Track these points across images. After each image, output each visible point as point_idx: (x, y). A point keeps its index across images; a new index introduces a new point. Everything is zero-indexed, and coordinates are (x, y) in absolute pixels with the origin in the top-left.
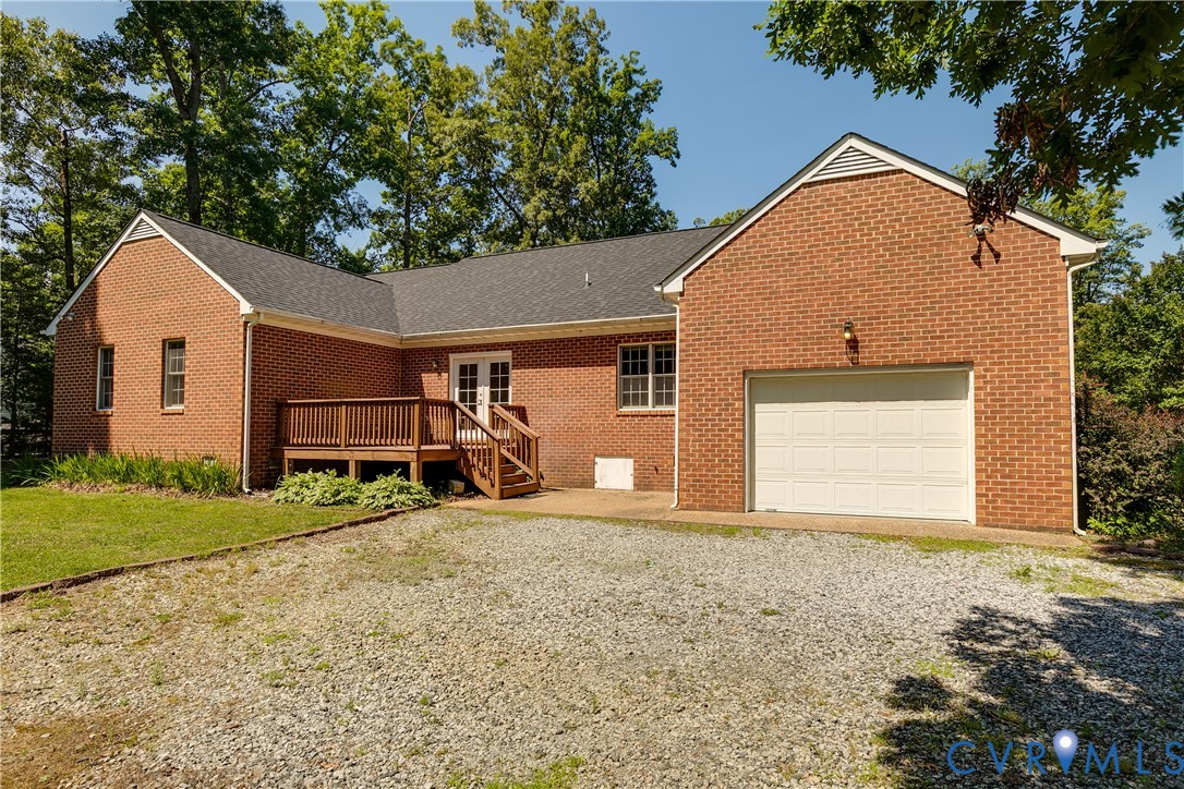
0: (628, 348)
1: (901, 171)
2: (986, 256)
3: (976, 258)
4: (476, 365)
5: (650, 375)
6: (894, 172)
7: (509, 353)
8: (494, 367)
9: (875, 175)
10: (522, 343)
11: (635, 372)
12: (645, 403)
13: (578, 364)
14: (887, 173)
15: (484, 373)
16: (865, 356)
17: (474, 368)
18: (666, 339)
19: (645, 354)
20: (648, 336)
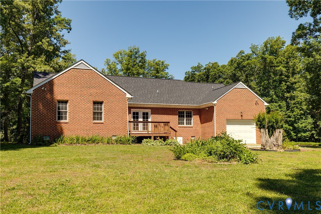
0: (180, 111)
1: (247, 89)
2: (257, 104)
3: (256, 104)
4: (138, 112)
5: (185, 118)
6: (246, 89)
7: (150, 110)
8: (144, 114)
9: (244, 89)
10: (154, 108)
11: (181, 117)
12: (183, 124)
13: (169, 114)
14: (245, 89)
15: (140, 115)
16: (243, 118)
17: (137, 113)
18: (189, 110)
19: (183, 113)
20: (185, 109)
